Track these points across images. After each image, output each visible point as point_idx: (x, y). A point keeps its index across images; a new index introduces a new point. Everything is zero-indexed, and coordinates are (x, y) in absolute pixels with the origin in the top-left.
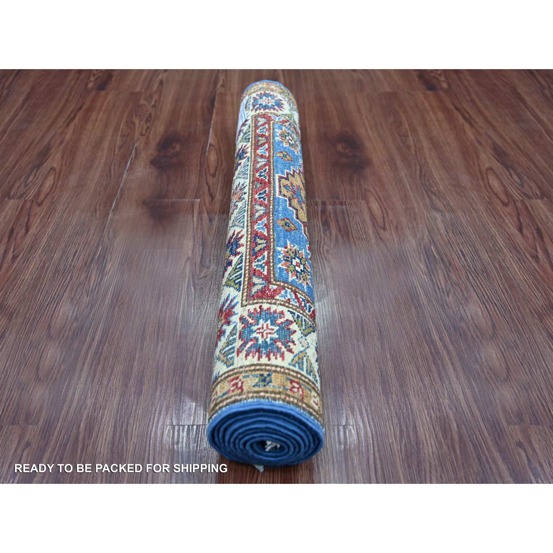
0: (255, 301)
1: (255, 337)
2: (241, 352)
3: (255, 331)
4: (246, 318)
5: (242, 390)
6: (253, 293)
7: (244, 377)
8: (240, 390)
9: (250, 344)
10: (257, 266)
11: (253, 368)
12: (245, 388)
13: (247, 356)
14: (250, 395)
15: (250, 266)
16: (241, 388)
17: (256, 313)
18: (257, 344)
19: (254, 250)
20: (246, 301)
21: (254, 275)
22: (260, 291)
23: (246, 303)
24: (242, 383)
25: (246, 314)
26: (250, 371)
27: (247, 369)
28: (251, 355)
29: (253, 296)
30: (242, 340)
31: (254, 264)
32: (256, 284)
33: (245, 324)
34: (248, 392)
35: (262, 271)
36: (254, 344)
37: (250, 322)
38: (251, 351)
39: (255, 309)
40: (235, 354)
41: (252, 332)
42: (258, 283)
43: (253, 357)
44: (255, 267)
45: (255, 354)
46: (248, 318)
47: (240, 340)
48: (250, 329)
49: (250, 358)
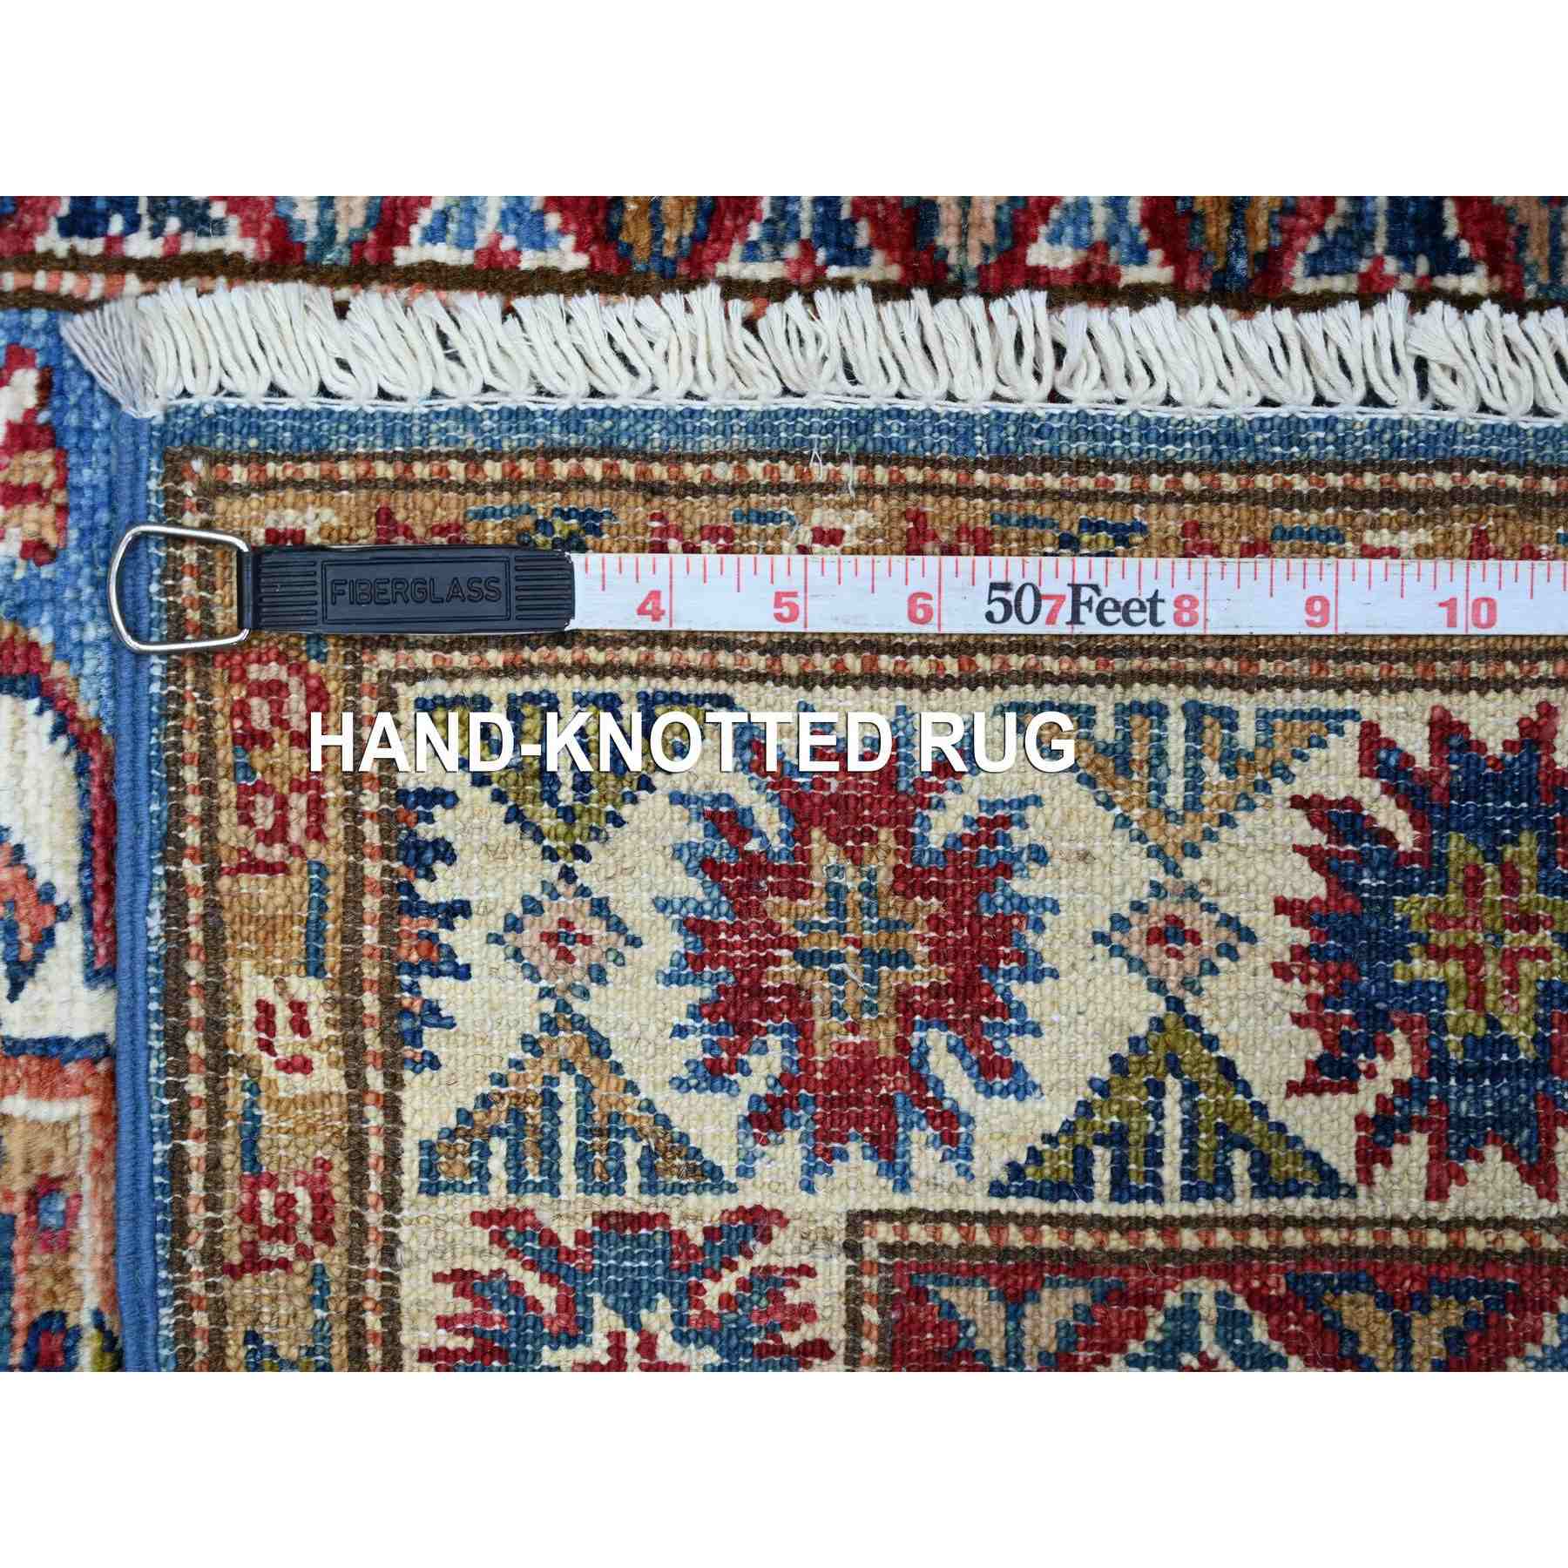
0: (870, 1314)
1: (586, 1324)
2: (499, 1239)
3: (634, 1322)
4: (749, 1255)
5: (235, 1272)
6: (945, 1293)
7: (318, 1276)
8: (236, 1258)
9: (547, 1296)
10: (1188, 1315)
11: (373, 1322)
12: (243, 1290)
13: (462, 1281)
14: (200, 1319)
15: (1193, 1264)
16: (254, 1263)
17: (778, 1318)
18: (538, 1338)
19: (1352, 1284)
20: (887, 1249)
21: (1105, 1297)
22: (953, 1340)
23: (870, 1249)
24: (284, 1264)
25: (781, 1251)
26: (356, 1309)
27: (372, 1287)
28: (465, 1306)
29: (920, 1295)
30: (582, 1238)
31: (1206, 1291)
32: (1014, 1315)
33: (701, 1251)
34: (219, 1310)
35: (1135, 1347)
36: (539, 1322)
37: (707, 1284)
38: (485, 1304)
39: (807, 1312)
40: (498, 1195)
41: (631, 1303)
42: (1027, 1324)
43: (445, 1322)
44: (1172, 1299)
45: (464, 1332)
46: (744, 1267)
47: (588, 1226)
48: (655, 1287)
49: (446, 1300)
